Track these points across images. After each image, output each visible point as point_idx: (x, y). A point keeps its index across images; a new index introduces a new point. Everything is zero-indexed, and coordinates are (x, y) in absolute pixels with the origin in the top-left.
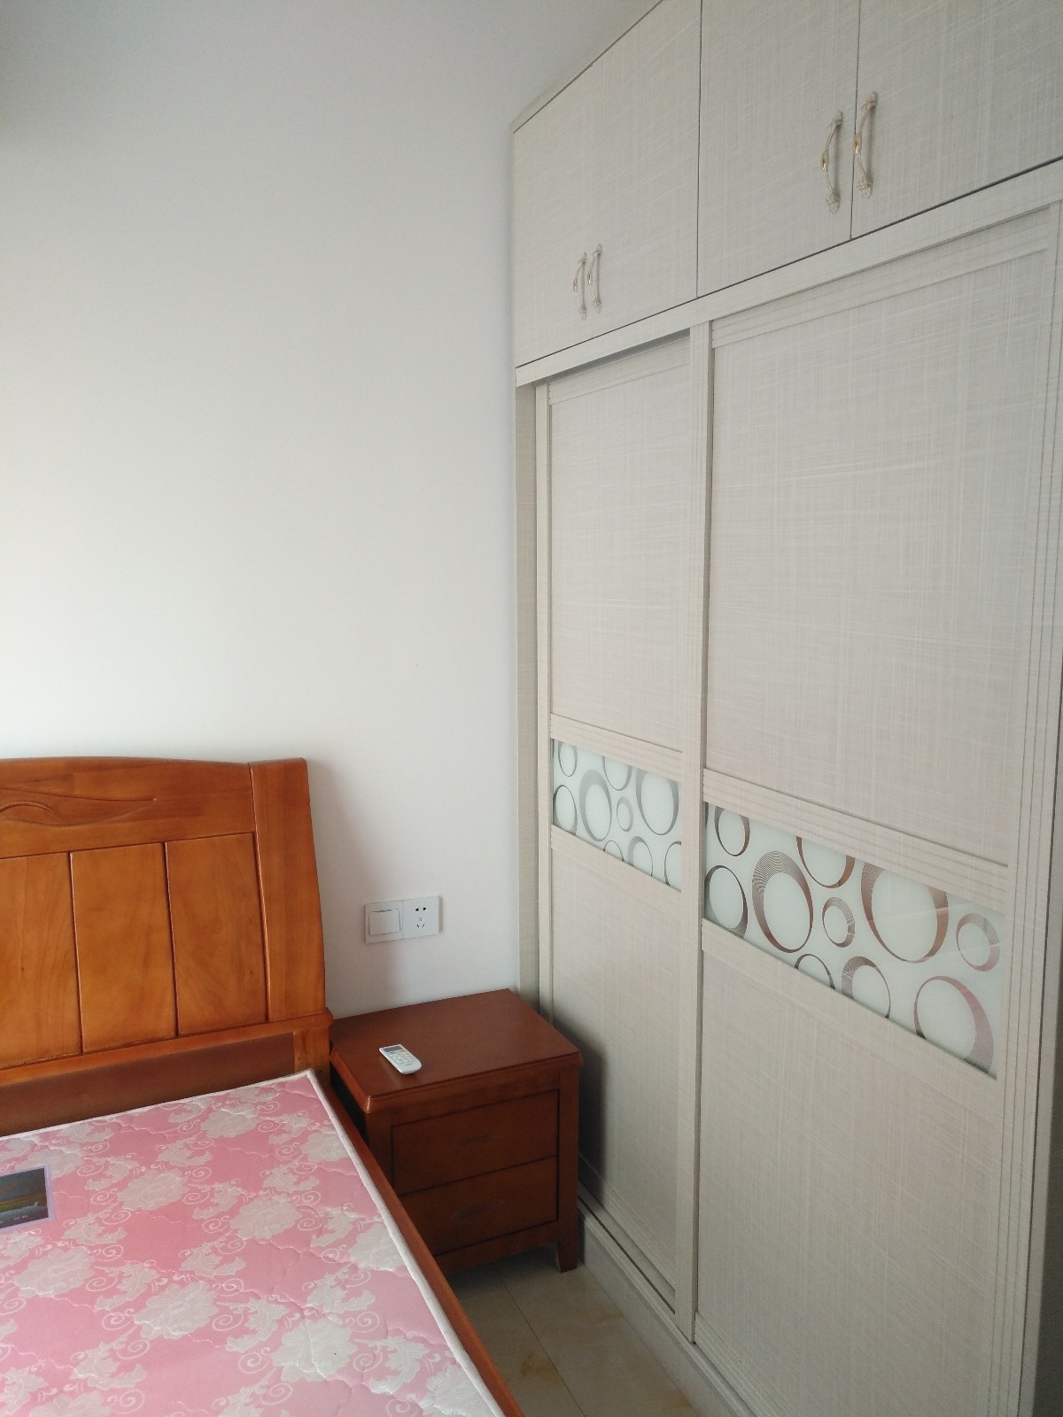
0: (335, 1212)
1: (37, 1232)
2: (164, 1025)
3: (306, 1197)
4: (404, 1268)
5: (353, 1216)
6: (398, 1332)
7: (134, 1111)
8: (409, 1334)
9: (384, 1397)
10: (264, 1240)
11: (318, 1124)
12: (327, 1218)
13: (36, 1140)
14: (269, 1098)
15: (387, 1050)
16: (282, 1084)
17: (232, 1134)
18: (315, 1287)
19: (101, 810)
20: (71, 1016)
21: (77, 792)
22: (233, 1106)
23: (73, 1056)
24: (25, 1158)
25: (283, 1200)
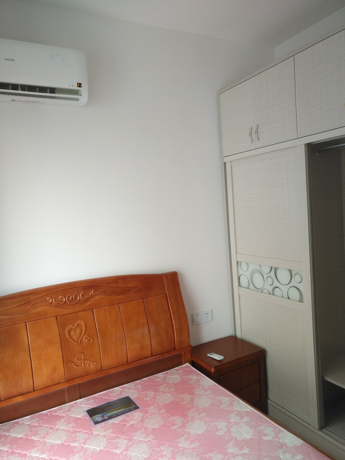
1: (140, 412)
2: (149, 353)
7: (144, 379)
11: (200, 377)
13: (120, 389)
14: (180, 372)
15: (210, 355)
17: (176, 382)
18: (230, 417)
19: (126, 290)
20: (125, 352)
21: (119, 286)
23: (125, 364)
24: (120, 394)
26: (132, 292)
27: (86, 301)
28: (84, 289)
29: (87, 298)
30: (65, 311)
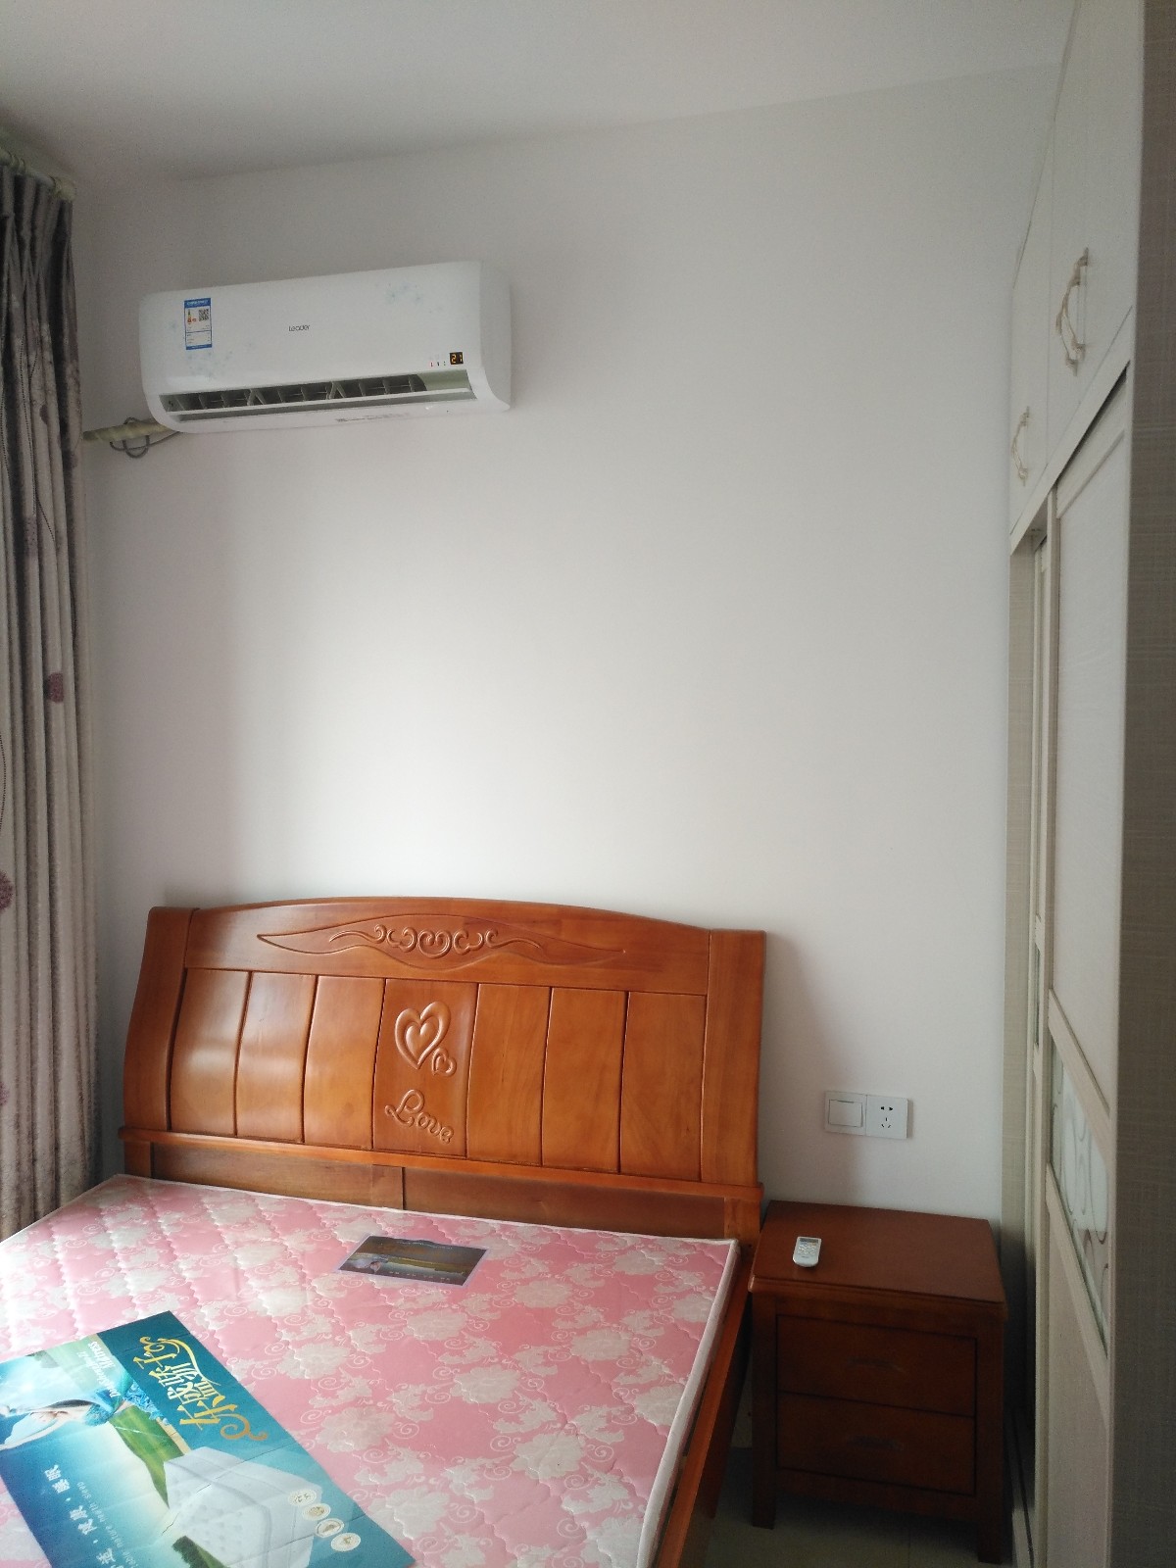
0: (656, 1362)
1: (448, 1292)
2: (608, 1158)
3: (643, 1343)
4: (667, 1429)
5: (667, 1371)
6: (621, 1475)
8: (627, 1479)
9: (567, 1513)
10: (585, 1361)
11: (704, 1288)
12: (647, 1363)
13: (497, 1228)
14: (685, 1253)
15: (800, 1240)
16: (705, 1245)
17: (632, 1272)
18: (590, 1411)
20: (534, 1130)
21: (563, 936)
22: (652, 1250)
23: (533, 1166)
25: (625, 1337)
26: (594, 963)
27: (467, 955)
28: (467, 924)
29: (469, 950)
30: (407, 972)
